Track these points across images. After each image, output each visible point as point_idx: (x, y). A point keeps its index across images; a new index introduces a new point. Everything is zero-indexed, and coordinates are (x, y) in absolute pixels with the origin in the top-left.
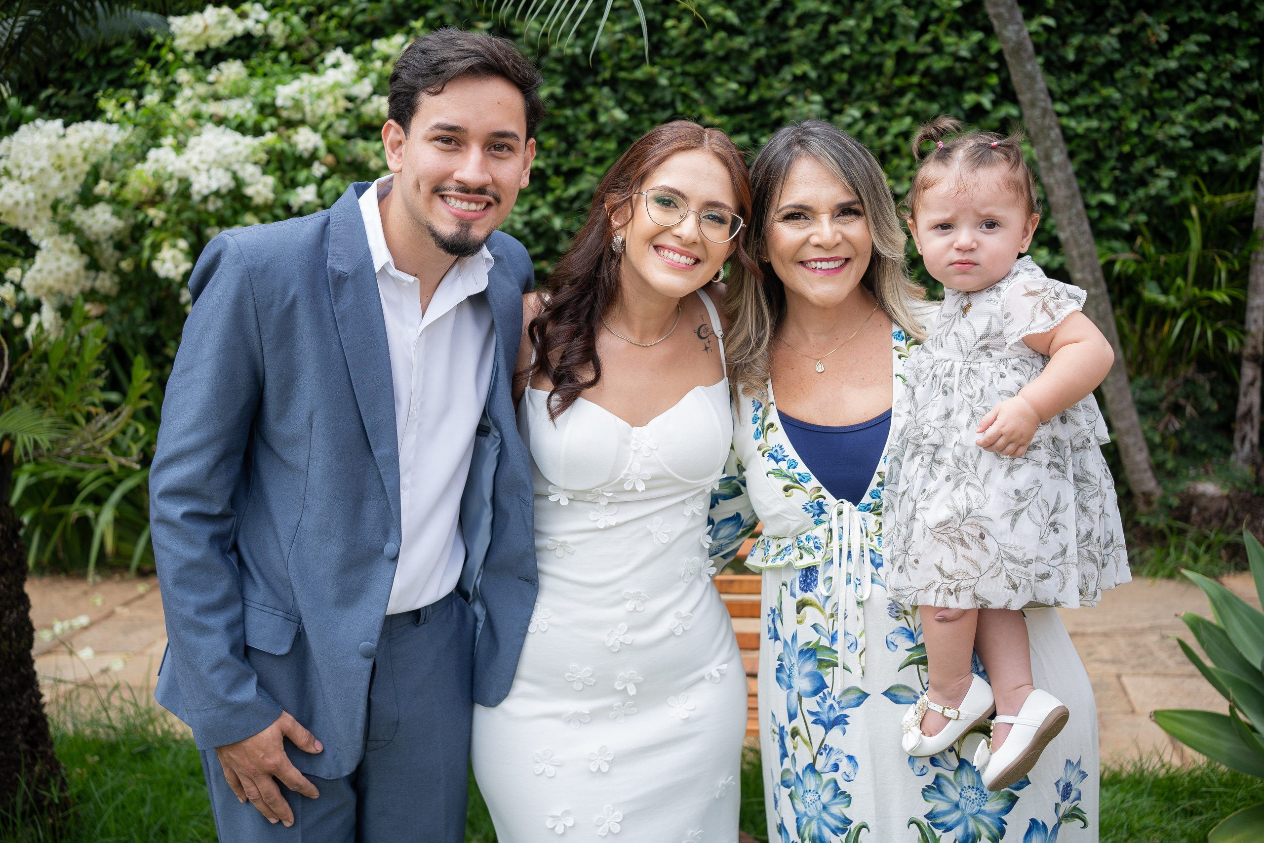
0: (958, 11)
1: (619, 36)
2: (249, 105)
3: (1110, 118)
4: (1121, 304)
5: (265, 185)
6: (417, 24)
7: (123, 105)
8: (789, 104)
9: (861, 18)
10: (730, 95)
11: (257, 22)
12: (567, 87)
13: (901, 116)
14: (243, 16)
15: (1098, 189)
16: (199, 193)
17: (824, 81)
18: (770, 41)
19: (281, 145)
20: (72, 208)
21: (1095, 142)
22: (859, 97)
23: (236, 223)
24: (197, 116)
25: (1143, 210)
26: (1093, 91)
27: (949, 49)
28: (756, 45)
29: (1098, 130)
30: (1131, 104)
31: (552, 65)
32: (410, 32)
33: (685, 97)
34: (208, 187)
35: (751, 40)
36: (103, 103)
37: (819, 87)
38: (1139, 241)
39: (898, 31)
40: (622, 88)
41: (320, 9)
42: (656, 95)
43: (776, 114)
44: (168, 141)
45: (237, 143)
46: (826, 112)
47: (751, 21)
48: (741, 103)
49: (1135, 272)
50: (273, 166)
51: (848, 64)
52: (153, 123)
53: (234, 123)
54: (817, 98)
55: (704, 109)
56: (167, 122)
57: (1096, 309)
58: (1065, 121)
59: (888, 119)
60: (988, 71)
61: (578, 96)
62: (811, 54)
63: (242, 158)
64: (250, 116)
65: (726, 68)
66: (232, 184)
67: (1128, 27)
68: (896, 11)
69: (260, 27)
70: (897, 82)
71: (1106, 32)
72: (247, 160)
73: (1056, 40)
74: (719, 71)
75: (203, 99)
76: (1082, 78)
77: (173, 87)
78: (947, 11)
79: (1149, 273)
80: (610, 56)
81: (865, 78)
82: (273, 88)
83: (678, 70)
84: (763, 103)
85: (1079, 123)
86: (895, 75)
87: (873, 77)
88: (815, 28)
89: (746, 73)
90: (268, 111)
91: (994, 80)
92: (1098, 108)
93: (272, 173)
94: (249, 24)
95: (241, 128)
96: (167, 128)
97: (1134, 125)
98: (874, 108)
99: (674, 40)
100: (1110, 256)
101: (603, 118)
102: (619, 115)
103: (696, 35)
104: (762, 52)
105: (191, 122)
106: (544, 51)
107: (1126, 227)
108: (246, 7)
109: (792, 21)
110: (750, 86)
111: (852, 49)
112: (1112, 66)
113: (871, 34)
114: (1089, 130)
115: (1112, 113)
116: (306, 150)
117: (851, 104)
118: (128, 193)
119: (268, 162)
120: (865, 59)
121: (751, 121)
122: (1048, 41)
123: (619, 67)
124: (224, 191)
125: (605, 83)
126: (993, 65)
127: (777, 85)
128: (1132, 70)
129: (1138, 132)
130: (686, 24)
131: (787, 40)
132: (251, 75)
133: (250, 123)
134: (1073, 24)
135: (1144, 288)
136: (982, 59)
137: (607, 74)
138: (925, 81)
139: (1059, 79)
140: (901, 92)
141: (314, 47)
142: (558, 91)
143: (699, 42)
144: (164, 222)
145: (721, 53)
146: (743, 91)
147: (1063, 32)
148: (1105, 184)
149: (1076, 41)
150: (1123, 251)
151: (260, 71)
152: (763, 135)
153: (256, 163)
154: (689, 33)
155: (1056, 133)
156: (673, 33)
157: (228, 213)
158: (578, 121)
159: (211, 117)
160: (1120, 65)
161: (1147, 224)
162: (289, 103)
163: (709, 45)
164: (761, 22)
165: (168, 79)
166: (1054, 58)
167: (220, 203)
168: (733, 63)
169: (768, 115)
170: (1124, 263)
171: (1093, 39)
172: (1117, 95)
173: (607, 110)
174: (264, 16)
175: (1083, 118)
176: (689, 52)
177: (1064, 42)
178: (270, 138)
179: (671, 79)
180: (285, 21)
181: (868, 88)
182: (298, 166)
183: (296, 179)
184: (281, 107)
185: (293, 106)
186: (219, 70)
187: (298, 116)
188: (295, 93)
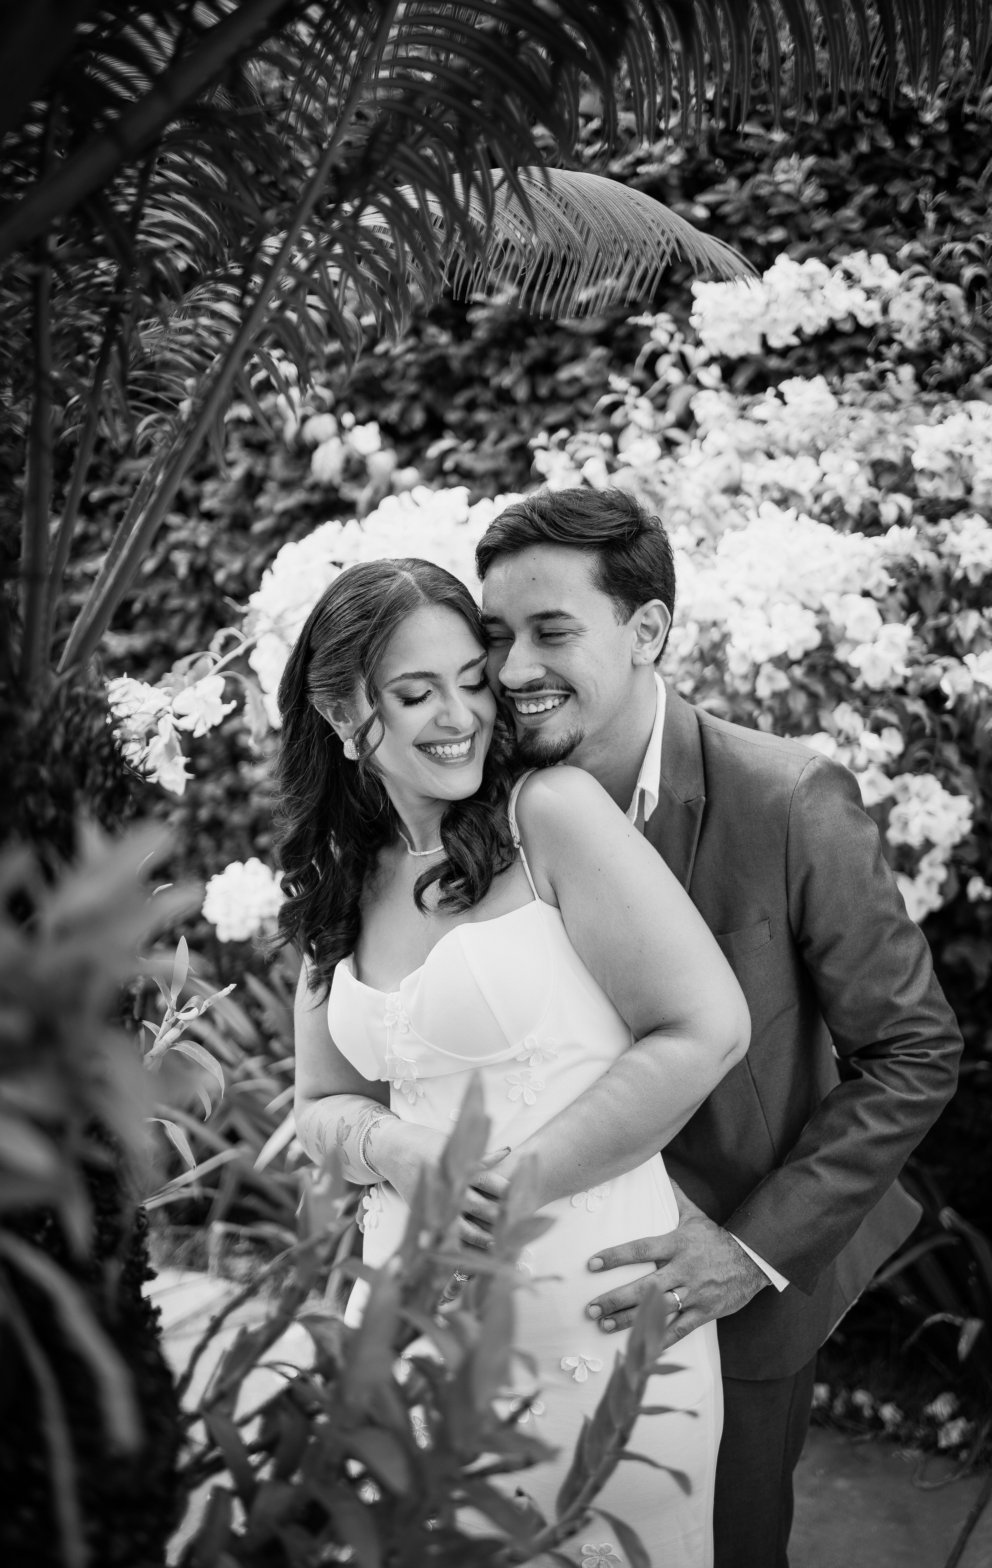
2: (852, 467)
5: (893, 644)
11: (872, 294)
14: (846, 280)
16: (744, 657)
19: (922, 557)
23: (817, 728)
34: (765, 646)
36: (542, 461)
53: (816, 506)
63: (834, 581)
64: (852, 490)
66: (814, 639)
69: (875, 305)
72: (848, 585)
75: (746, 455)
82: (903, 432)
90: (893, 479)
93: (902, 620)
94: (856, 299)
95: (833, 516)
105: (722, 501)
116: (977, 566)
124: (796, 654)
133: (853, 507)
153: (866, 594)
157: (798, 703)
159: (764, 488)
162: (941, 463)
167: (782, 682)
174: (891, 280)
178: (898, 539)
180: (923, 296)
182: (955, 604)
183: (952, 634)
184: (922, 471)
185: (949, 470)
186: (780, 395)
187: (957, 493)
188: (953, 443)
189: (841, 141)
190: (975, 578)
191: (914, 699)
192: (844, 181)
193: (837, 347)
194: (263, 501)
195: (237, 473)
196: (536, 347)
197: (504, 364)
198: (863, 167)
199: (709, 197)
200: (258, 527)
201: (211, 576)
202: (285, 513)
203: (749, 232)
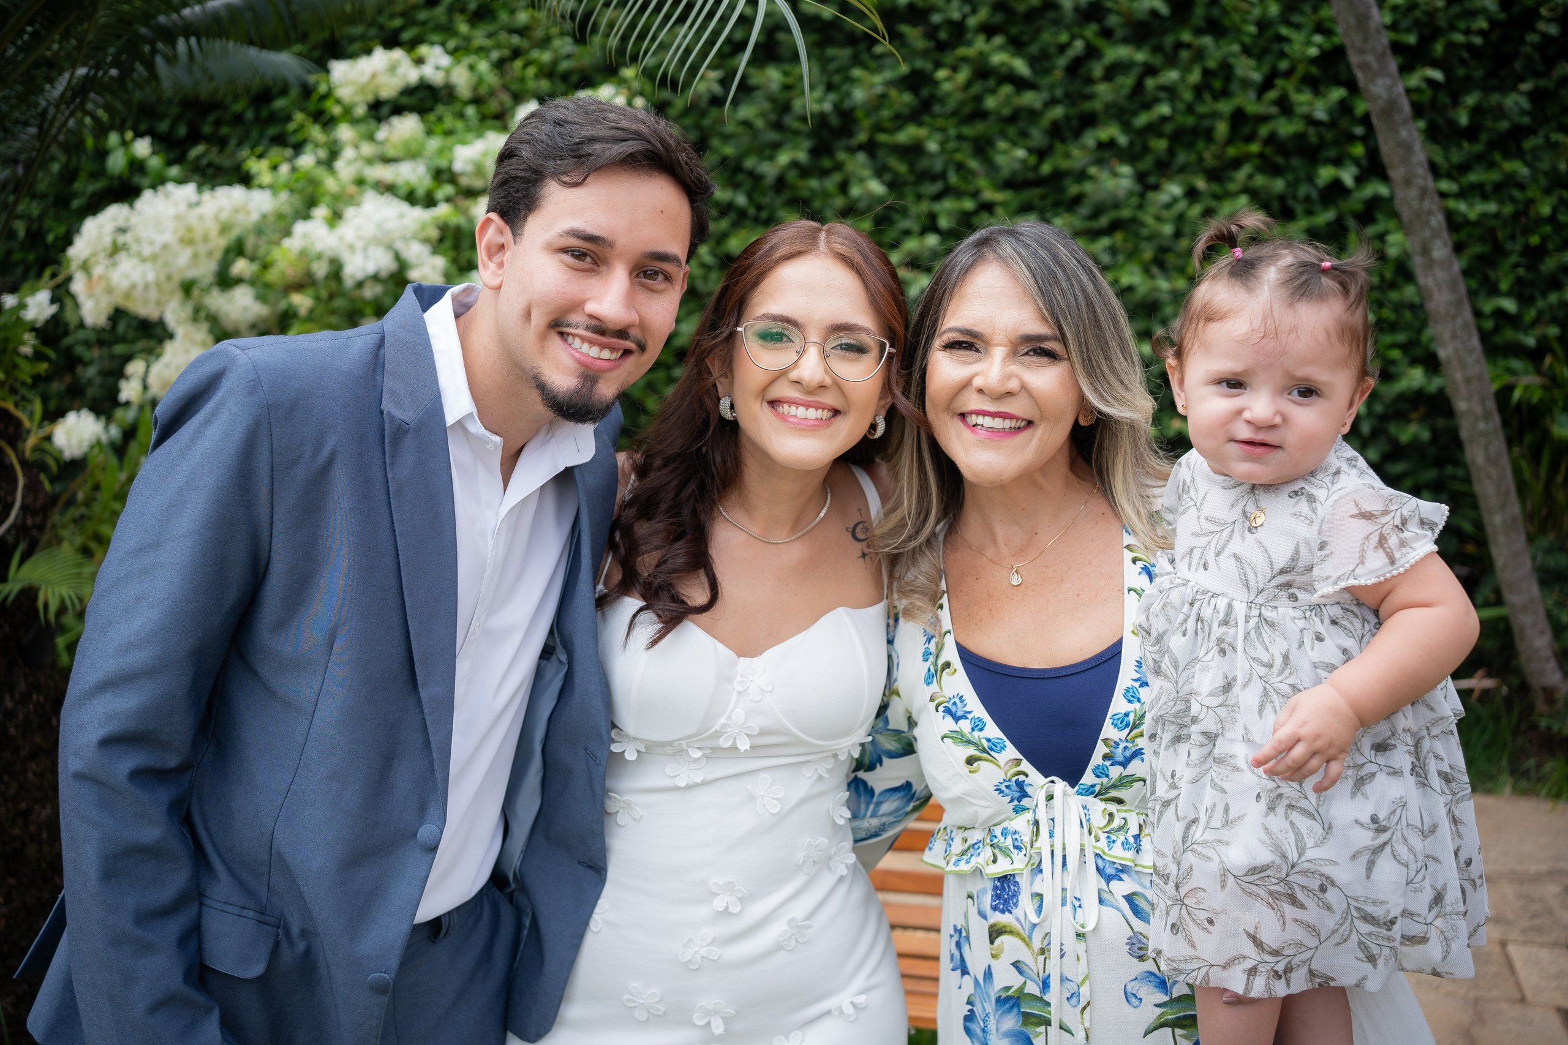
0: (1314, 61)
1: (879, 90)
2: (423, 170)
3: (1513, 200)
4: (1521, 442)
5: (434, 267)
6: (629, 73)
7: (274, 168)
8: (1091, 178)
9: (1186, 69)
10: (1017, 166)
11: (438, 68)
12: (815, 152)
13: (1235, 195)
14: (419, 61)
15: (1494, 291)
16: (352, 277)
17: (1138, 148)
18: (1070, 98)
19: (456, 219)
20: (206, 290)
21: (1492, 232)
22: (1183, 169)
24: (360, 182)
25: (1554, 320)
26: (1492, 165)
27: (1300, 110)
28: (1052, 102)
29: (1497, 215)
30: (1543, 182)
31: (796, 125)
32: (623, 82)
33: (960, 167)
34: (364, 270)
35: (1045, 95)
36: (253, 165)
37: (1129, 156)
38: (1548, 361)
39: (1234, 87)
40: (881, 154)
41: (516, 53)
42: (924, 164)
43: (1073, 190)
44: (321, 212)
45: (402, 216)
46: (1138, 188)
47: (1046, 72)
48: (1030, 175)
49: (1541, 401)
50: (448, 244)
51: (1168, 128)
52: (310, 189)
53: (403, 191)
54: (1126, 170)
55: (982, 182)
56: (323, 189)
57: (1486, 449)
58: (1452, 204)
59: (1218, 198)
60: (1351, 138)
61: (827, 163)
62: (1120, 114)
63: (407, 234)
64: (422, 183)
65: (1012, 131)
66: (394, 266)
67: (1543, 83)
68: (1232, 60)
69: (440, 74)
70: (1232, 152)
71: (1514, 88)
72: (414, 237)
73: (1443, 98)
74: (1003, 135)
75: (370, 161)
76: (1478, 148)
77: (337, 147)
78: (1300, 62)
79: (1560, 403)
80: (868, 114)
81: (1190, 146)
82: (450, 149)
83: (952, 132)
84: (1057, 176)
85: (1471, 205)
86: (1230, 141)
87: (1201, 144)
88: (1127, 82)
89: (1037, 137)
91: (1358, 150)
92: (1498, 187)
93: (443, 254)
94: (427, 71)
95: (411, 198)
96: (324, 195)
97: (1546, 210)
98: (1201, 184)
99: (948, 95)
100: (1508, 379)
101: (855, 191)
102: (876, 187)
103: (976, 88)
104: (1058, 112)
105: (352, 189)
106: (785, 108)
107: (1530, 341)
108: (423, 50)
109: (1097, 70)
110: (1042, 154)
111: (1174, 109)
112: (1518, 133)
113: (1198, 90)
114: (1484, 216)
115: (1517, 194)
117: (1170, 177)
118: (272, 276)
119: (441, 240)
120: (1190, 121)
121: (1043, 197)
122: (1433, 101)
123: (878, 128)
124: (384, 274)
125: (861, 147)
126: (1359, 130)
127: (1076, 152)
128: (1547, 138)
129: (1552, 219)
130: (963, 75)
131: (1091, 97)
132: (429, 133)
133: (421, 192)
134: (1468, 78)
135: (1553, 421)
136: (1344, 123)
137: (862, 137)
138: (1268, 151)
139: (1446, 149)
140: (1237, 163)
141: (506, 98)
142: (802, 156)
143: (979, 99)
144: (311, 311)
145: (1006, 112)
146: (1033, 160)
147: (1454, 89)
148: (1504, 286)
149: (1471, 100)
150: (1526, 373)
151: (440, 128)
152: (1057, 215)
153: (424, 241)
154: (968, 85)
155: (1438, 220)
156: (947, 87)
158: (826, 195)
159: (376, 183)
160: (1530, 131)
161: (1560, 339)
162: (469, 168)
163: (990, 102)
164: (1058, 74)
165: (332, 138)
166: (1440, 121)
167: (378, 289)
168: (1022, 124)
169: (1062, 190)
170: (1527, 388)
171: (1495, 98)
172: (1524, 171)
173: (862, 180)
174: (445, 61)
175: (1477, 200)
176: (967, 110)
177: (1455, 100)
178: (443, 210)
179: (942, 144)
180: (472, 68)
181: (1192, 158)
184: (459, 172)
186: (390, 125)
194: (77, 186)
195: (55, 167)
200: (76, 203)
201: (43, 238)
202: (94, 195)
203: (382, 19)
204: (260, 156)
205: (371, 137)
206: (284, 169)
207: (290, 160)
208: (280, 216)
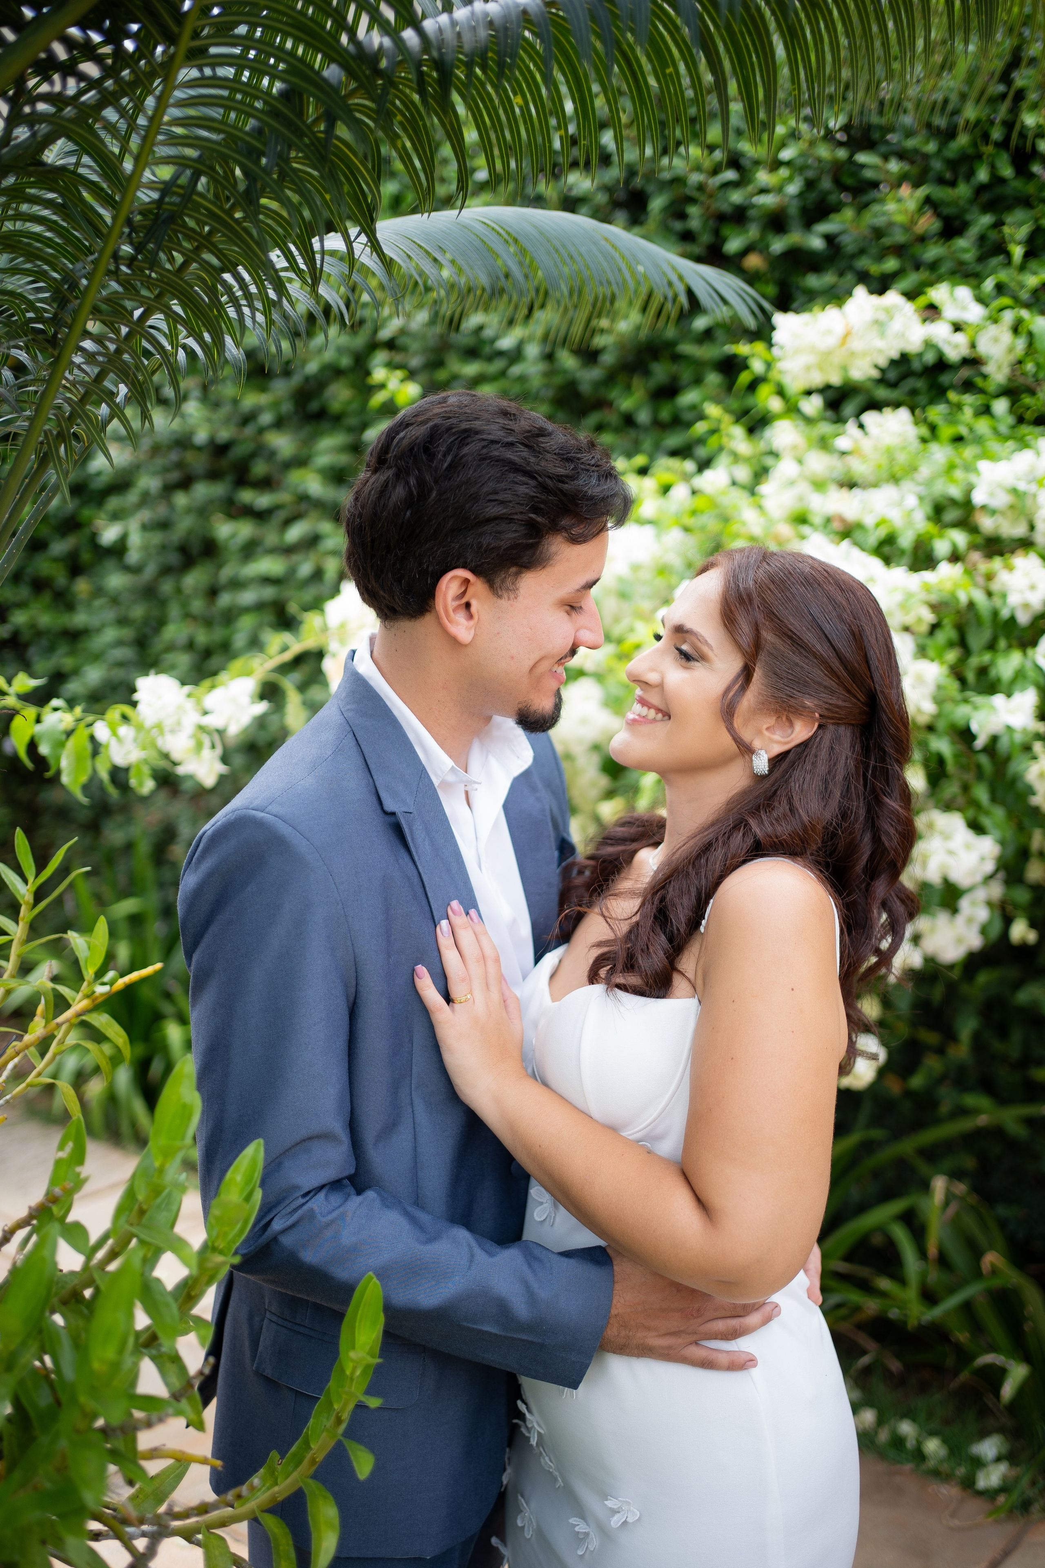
2: (911, 501)
5: (920, 681)
7: (666, 489)
14: (930, 313)
19: (969, 593)
50: (942, 637)
52: (713, 525)
53: (874, 538)
56: (734, 527)
64: (910, 524)
69: (961, 339)
75: (819, 485)
77: (769, 461)
82: (969, 468)
90: (951, 515)
93: (939, 657)
94: (940, 331)
95: (886, 549)
105: (784, 530)
108: (939, 293)
116: (1026, 606)
119: (934, 628)
132: (927, 439)
133: (906, 541)
151: (946, 432)
153: (906, 629)
159: (828, 520)
162: (1001, 500)
165: (762, 446)
174: (974, 312)
178: (946, 575)
180: (1016, 329)
182: (1002, 643)
183: (993, 673)
184: (984, 507)
185: (1012, 507)
186: (861, 426)
187: (1019, 530)
188: (1019, 479)
189: (963, 169)
190: (1023, 619)
191: (940, 736)
192: (964, 211)
193: (945, 379)
196: (661, 371)
197: (628, 388)
198: (985, 197)
199: (824, 227)
203: (864, 263)
204: (643, 471)
205: (824, 444)
206: (680, 492)
207: (686, 477)
208: (663, 570)
